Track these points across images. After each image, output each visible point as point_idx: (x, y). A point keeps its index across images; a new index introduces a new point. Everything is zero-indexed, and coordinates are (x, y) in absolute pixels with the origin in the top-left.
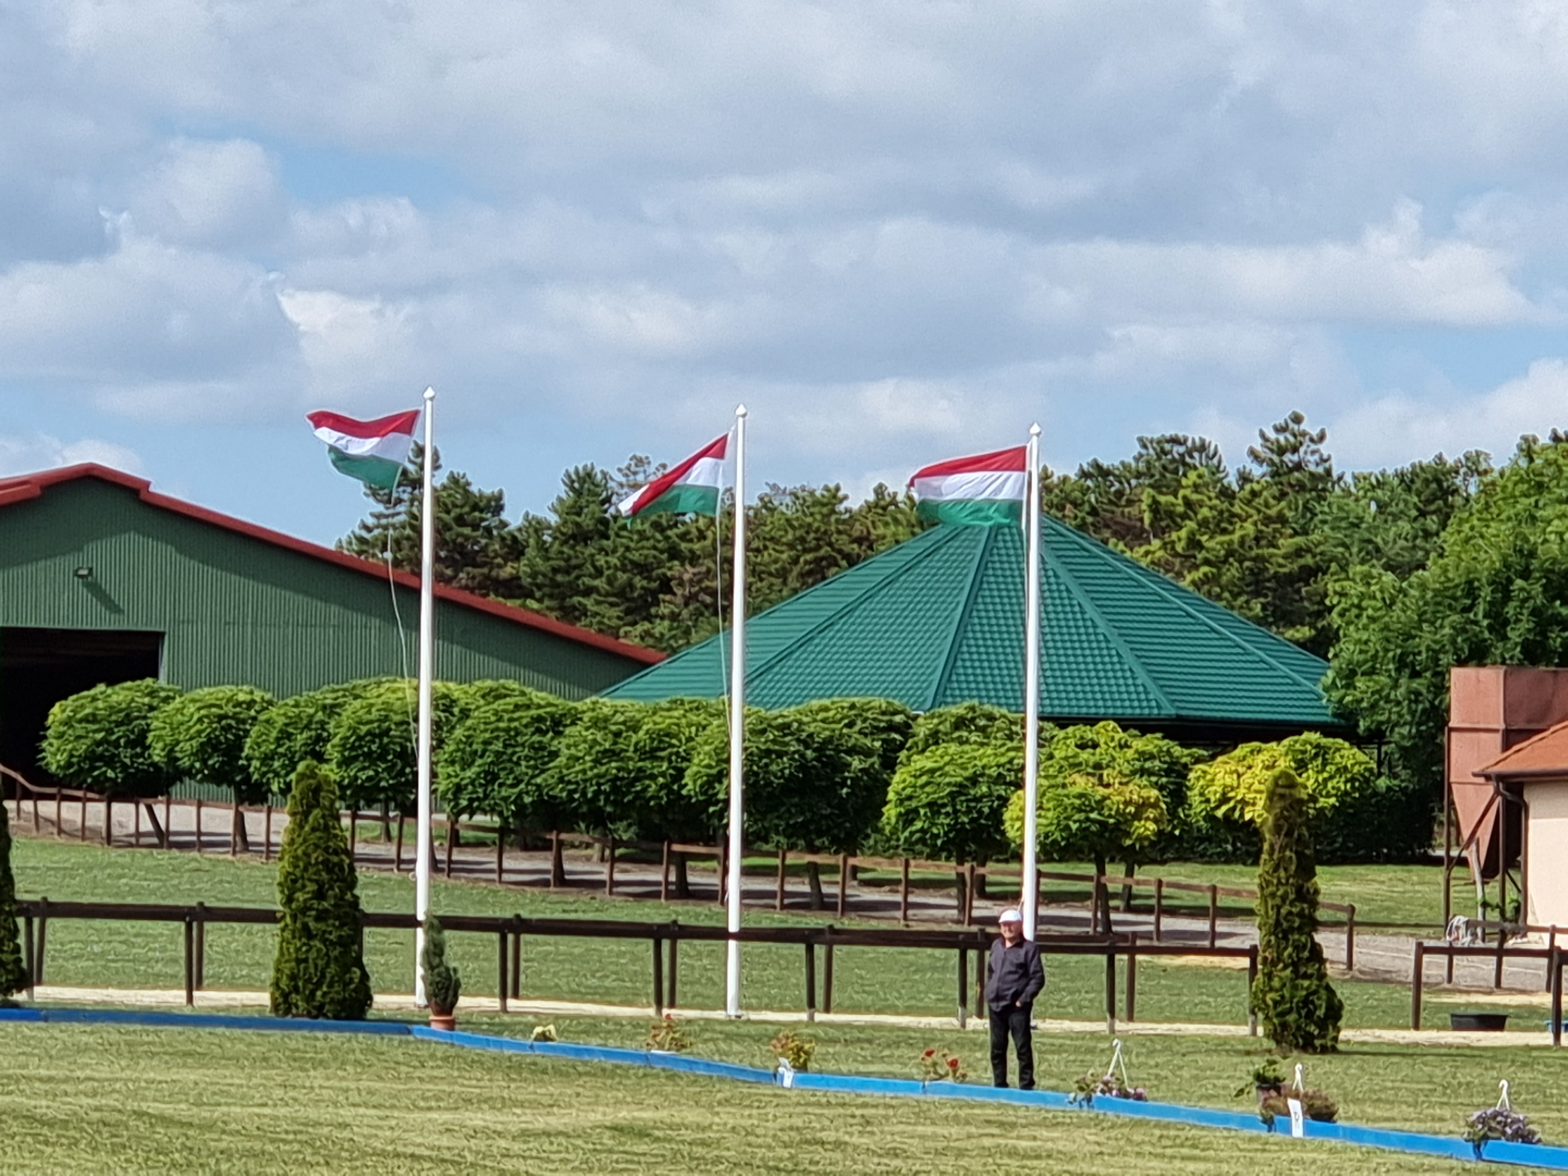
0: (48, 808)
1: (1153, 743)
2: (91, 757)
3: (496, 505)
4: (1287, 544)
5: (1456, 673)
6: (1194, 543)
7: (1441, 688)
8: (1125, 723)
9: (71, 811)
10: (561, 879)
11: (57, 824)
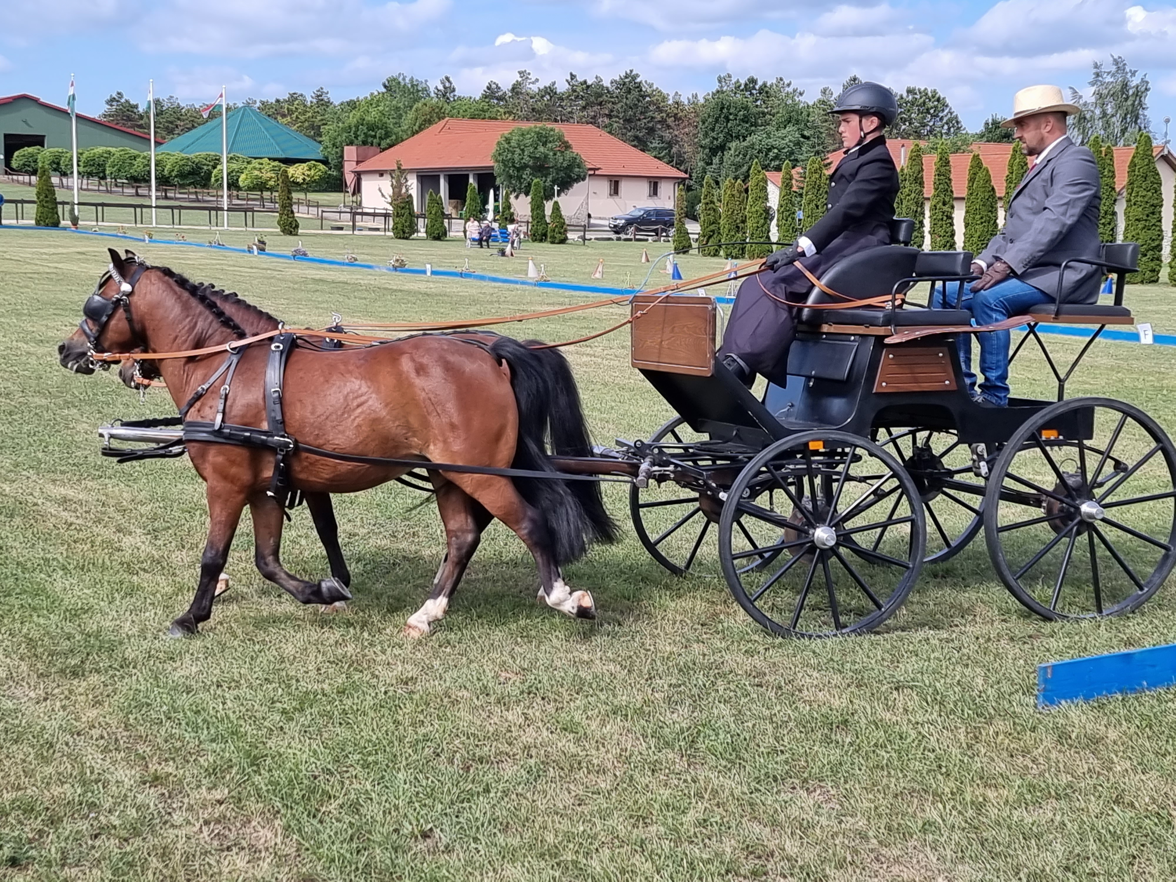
0: (15, 177)
1: (276, 163)
2: (24, 165)
3: (136, 106)
4: (319, 118)
5: (346, 148)
6: (297, 118)
7: (343, 151)
8: (270, 159)
9: (21, 178)
10: (137, 195)
11: (18, 181)
